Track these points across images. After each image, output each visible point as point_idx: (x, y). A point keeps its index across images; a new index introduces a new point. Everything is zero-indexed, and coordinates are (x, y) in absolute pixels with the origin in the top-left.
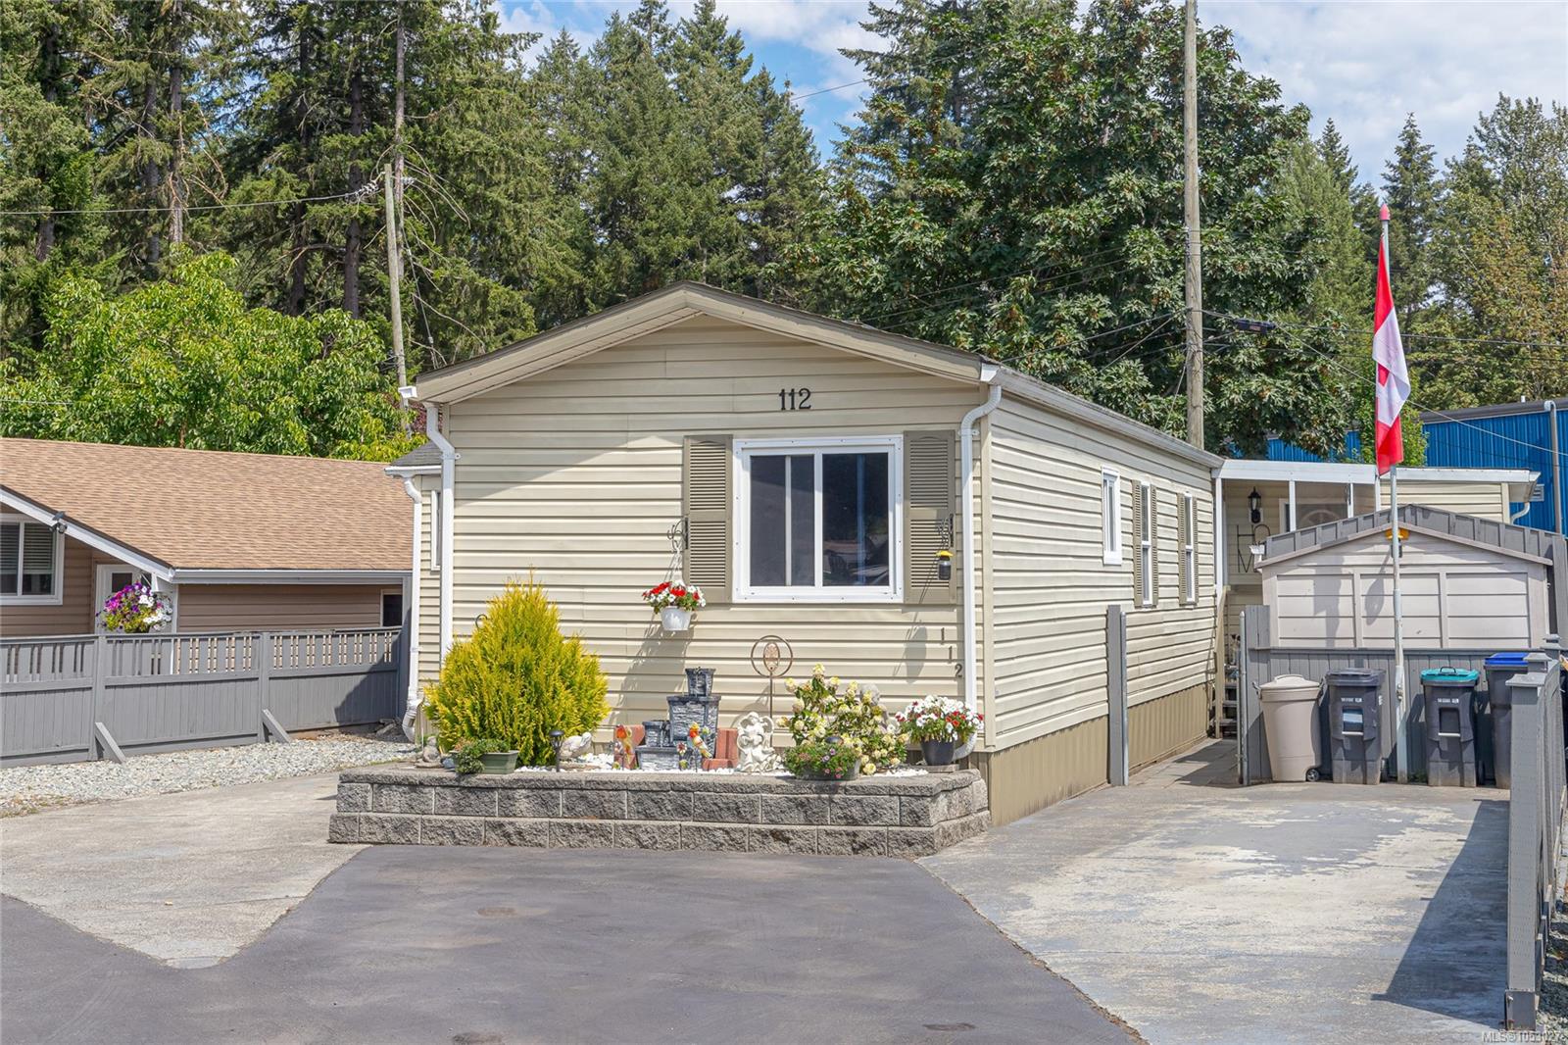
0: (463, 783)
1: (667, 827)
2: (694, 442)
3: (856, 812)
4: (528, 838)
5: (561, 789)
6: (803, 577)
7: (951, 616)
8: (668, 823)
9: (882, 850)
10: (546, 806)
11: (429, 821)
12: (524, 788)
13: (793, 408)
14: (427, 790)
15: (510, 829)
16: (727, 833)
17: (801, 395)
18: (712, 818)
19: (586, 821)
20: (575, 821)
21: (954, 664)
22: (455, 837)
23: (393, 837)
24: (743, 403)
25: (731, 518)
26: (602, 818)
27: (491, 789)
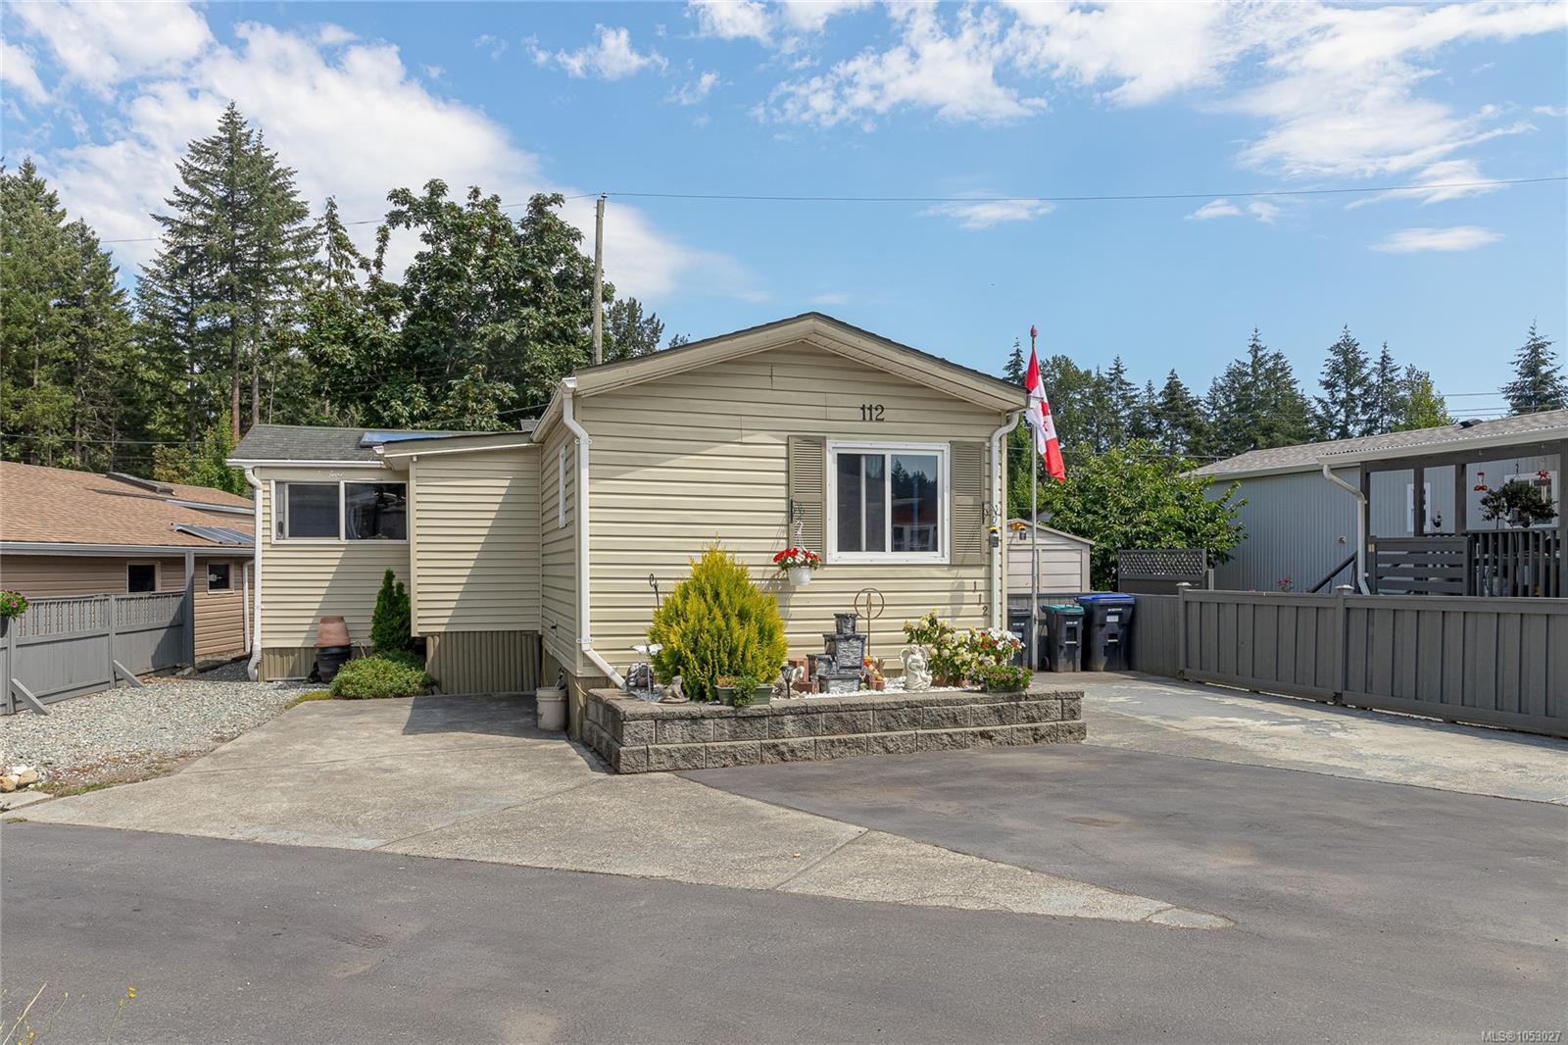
0: (739, 714)
1: (906, 736)
2: (797, 440)
3: (1035, 713)
4: (799, 754)
5: (821, 713)
6: (876, 545)
7: (981, 572)
8: (907, 733)
9: (1053, 739)
10: (809, 727)
11: (713, 748)
12: (791, 714)
13: (871, 419)
14: (707, 722)
15: (784, 749)
16: (950, 736)
17: (876, 409)
18: (937, 725)
19: (845, 737)
20: (835, 738)
21: (982, 606)
22: (737, 759)
23: (681, 764)
24: (833, 413)
25: (826, 500)
26: (854, 732)
27: (762, 717)
